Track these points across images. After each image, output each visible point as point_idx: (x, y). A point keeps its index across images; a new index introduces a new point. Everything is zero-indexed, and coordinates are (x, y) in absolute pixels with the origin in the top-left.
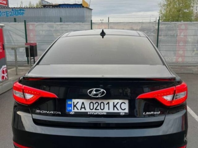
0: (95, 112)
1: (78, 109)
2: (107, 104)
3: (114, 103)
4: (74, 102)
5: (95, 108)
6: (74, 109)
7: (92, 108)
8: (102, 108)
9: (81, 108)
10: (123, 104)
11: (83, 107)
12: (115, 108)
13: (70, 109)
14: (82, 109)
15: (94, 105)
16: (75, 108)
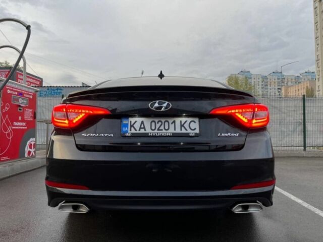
0: (158, 133)
1: (136, 130)
2: (172, 123)
3: (181, 122)
4: (131, 122)
5: (157, 128)
6: (131, 130)
7: (153, 128)
8: (167, 128)
9: (141, 128)
10: (192, 123)
11: (142, 126)
12: (183, 128)
13: (126, 129)
14: (141, 130)
15: (157, 124)
16: (132, 128)
